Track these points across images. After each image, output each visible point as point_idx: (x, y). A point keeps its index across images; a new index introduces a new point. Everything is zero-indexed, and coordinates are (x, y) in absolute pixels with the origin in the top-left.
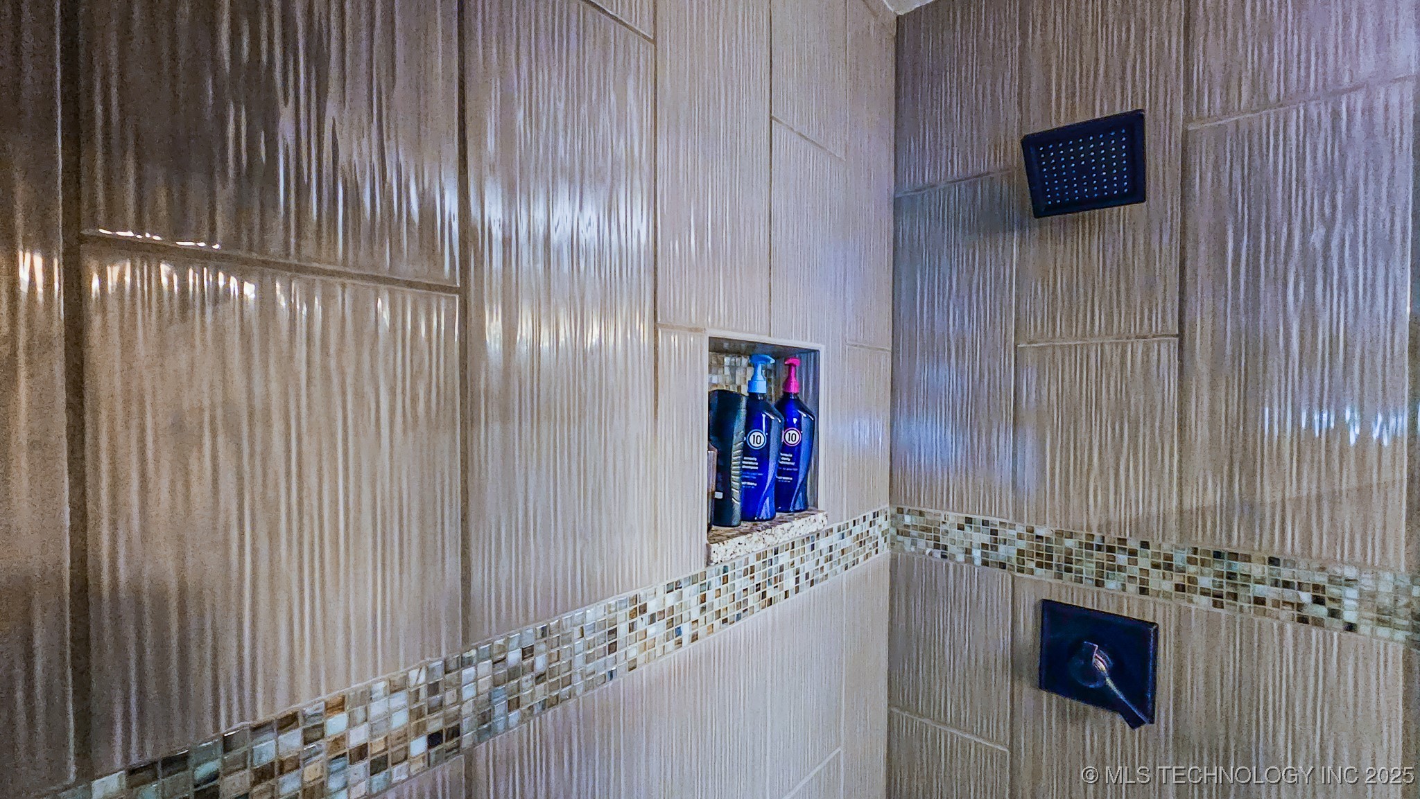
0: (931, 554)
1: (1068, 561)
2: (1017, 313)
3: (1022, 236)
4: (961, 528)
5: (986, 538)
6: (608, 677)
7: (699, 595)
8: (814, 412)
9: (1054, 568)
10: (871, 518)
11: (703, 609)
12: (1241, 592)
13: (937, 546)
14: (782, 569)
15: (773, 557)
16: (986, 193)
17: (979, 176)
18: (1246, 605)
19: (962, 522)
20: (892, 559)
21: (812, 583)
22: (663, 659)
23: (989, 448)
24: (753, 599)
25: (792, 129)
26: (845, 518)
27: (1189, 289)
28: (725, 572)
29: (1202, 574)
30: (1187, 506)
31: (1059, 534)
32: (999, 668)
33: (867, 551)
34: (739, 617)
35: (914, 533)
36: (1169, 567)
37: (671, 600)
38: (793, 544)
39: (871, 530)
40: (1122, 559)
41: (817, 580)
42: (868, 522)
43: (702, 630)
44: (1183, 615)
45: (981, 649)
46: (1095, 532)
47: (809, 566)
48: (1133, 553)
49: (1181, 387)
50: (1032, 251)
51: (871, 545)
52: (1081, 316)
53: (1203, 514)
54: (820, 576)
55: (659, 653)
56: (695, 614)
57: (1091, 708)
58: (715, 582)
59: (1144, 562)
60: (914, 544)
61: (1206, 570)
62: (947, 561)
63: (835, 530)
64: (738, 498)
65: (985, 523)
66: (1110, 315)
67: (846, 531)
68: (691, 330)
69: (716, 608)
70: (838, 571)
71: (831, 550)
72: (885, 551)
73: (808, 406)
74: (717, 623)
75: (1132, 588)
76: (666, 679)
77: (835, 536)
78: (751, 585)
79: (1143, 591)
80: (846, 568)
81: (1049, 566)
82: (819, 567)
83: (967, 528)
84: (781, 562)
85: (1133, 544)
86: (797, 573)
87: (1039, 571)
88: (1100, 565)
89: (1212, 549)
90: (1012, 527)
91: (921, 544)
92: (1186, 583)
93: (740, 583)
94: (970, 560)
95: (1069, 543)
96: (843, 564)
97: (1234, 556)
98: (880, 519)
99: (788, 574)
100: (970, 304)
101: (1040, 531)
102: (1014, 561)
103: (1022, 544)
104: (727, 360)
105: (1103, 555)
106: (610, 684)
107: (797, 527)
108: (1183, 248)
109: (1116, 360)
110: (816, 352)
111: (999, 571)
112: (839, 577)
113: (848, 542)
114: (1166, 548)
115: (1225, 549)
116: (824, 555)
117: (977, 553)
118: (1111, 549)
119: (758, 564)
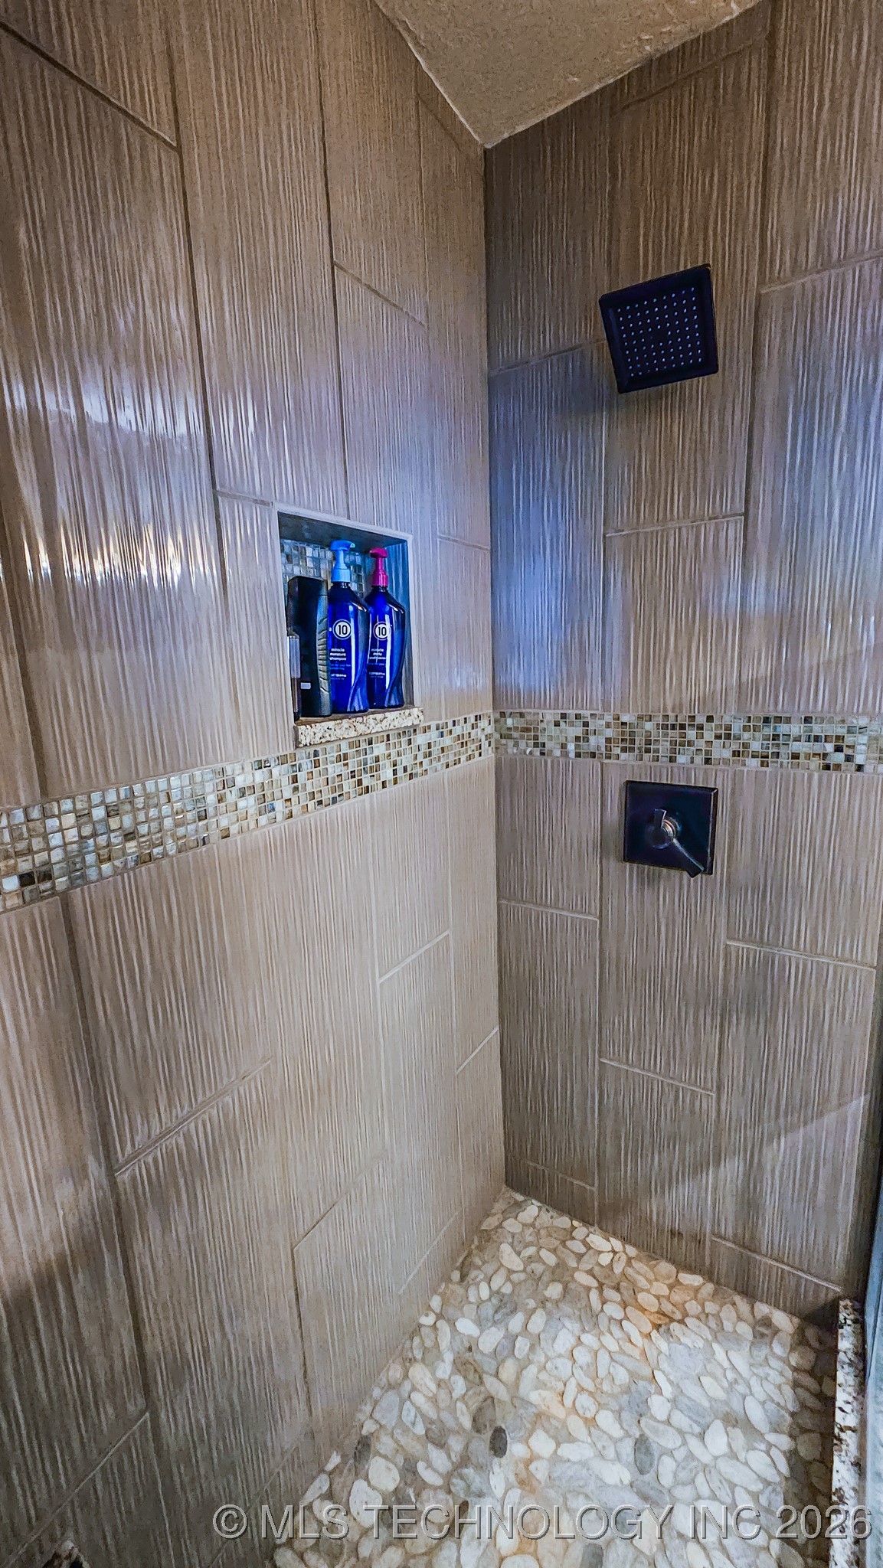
0: (531, 753)
1: (648, 742)
2: (606, 501)
3: (610, 417)
4: (557, 724)
5: (579, 731)
6: (201, 843)
7: (291, 774)
8: (405, 606)
9: (637, 751)
10: (473, 721)
11: (296, 789)
12: (783, 750)
13: (536, 745)
14: (377, 759)
15: (367, 747)
16: (577, 370)
17: (571, 349)
18: (785, 761)
19: (558, 718)
20: (496, 764)
21: (411, 776)
22: (257, 832)
23: (581, 643)
24: (348, 785)
25: (359, 280)
26: (444, 717)
27: (755, 464)
28: (315, 756)
29: (754, 739)
30: (744, 678)
31: (640, 718)
32: (590, 849)
33: (470, 753)
34: (334, 801)
35: (515, 734)
36: (728, 737)
37: (260, 776)
38: (388, 736)
39: (473, 732)
40: (691, 734)
41: (416, 775)
42: (469, 725)
43: (296, 809)
44: (737, 778)
45: (575, 833)
46: (670, 713)
47: (406, 760)
48: (701, 727)
49: (744, 565)
50: (620, 432)
51: (473, 747)
52: (662, 498)
53: (757, 683)
54: (419, 770)
55: (252, 825)
56: (287, 794)
57: (665, 870)
58: (307, 765)
59: (709, 735)
60: (516, 745)
61: (757, 734)
62: (545, 757)
63: (433, 727)
64: (327, 688)
65: (578, 717)
66: (687, 498)
67: (445, 730)
68: (256, 501)
69: (309, 789)
70: (439, 768)
71: (429, 747)
72: (489, 754)
73: (400, 601)
74: (311, 804)
75: (699, 759)
76: (262, 850)
77: (433, 735)
78: (345, 772)
79: (708, 761)
80: (447, 766)
81: (632, 750)
82: (418, 761)
83: (562, 724)
84: (376, 753)
85: (700, 719)
86: (395, 765)
87: (623, 756)
88: (673, 743)
89: (762, 715)
90: (602, 717)
91: (522, 744)
92: (741, 749)
93: (334, 769)
94: (565, 754)
95: (649, 726)
96: (443, 761)
97: (778, 719)
98: (484, 723)
99: (385, 765)
100: (563, 493)
101: (625, 718)
102: (603, 749)
103: (609, 733)
104: (309, 551)
105: (675, 734)
106: (204, 849)
107: (393, 719)
108: (751, 424)
109: (691, 543)
110: (403, 542)
111: (590, 760)
112: (437, 773)
113: (447, 741)
114: (727, 720)
115: (772, 714)
116: (422, 751)
117: (571, 747)
118: (682, 727)
119: (351, 752)
